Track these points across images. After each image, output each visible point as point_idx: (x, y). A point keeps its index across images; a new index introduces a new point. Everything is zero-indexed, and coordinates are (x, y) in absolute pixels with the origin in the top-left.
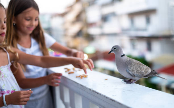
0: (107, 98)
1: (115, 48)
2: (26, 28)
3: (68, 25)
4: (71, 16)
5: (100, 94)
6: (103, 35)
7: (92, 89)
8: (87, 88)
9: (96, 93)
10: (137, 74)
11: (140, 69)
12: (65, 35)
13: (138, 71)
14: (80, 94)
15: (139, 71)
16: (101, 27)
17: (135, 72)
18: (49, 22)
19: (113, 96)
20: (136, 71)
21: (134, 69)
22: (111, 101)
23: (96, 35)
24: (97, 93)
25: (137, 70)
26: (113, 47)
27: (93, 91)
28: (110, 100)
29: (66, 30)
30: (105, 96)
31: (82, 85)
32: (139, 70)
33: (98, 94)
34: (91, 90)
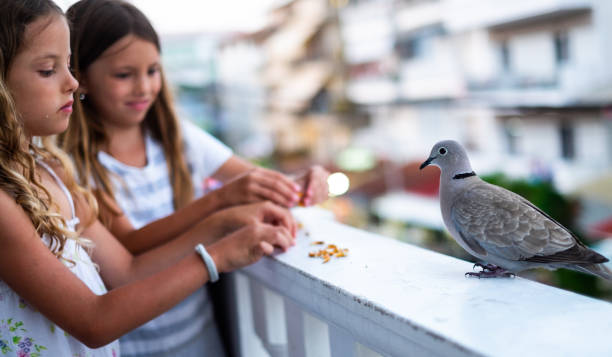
0: (416, 328)
1: (443, 151)
2: (121, 106)
3: (278, 73)
4: (291, 42)
5: (392, 316)
6: (401, 103)
7: (362, 298)
8: (346, 295)
9: (379, 313)
10: (490, 242)
11: (505, 225)
12: (269, 109)
13: (493, 230)
14: (320, 315)
15: (501, 234)
16: (395, 78)
17: (483, 232)
18: (212, 64)
19: (438, 320)
20: (486, 231)
21: (478, 223)
22: (432, 340)
23: (377, 105)
24: (383, 312)
25: (491, 228)
26: (436, 147)
27: (368, 305)
28: (428, 338)
29: (271, 90)
30: (408, 323)
31: (327, 286)
32: (499, 230)
33: (385, 316)
34: (359, 301)
